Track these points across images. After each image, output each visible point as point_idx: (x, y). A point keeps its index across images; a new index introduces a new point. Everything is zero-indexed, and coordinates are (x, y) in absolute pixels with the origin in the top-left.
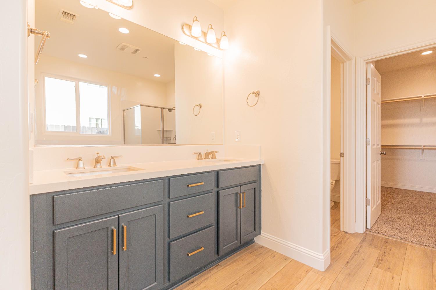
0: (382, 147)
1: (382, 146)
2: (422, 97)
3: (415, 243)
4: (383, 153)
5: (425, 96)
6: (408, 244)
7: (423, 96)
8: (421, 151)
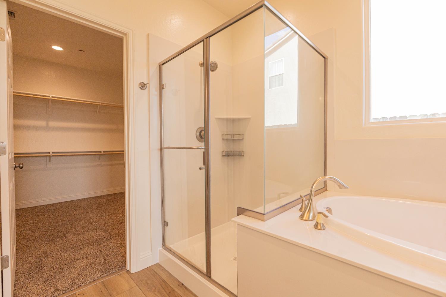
0: (16, 156)
1: (15, 154)
2: (49, 97)
3: (83, 285)
4: (19, 167)
5: (52, 97)
6: (77, 294)
7: (51, 96)
8: (48, 158)
